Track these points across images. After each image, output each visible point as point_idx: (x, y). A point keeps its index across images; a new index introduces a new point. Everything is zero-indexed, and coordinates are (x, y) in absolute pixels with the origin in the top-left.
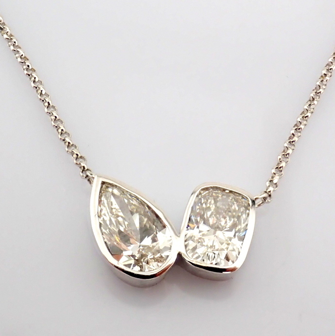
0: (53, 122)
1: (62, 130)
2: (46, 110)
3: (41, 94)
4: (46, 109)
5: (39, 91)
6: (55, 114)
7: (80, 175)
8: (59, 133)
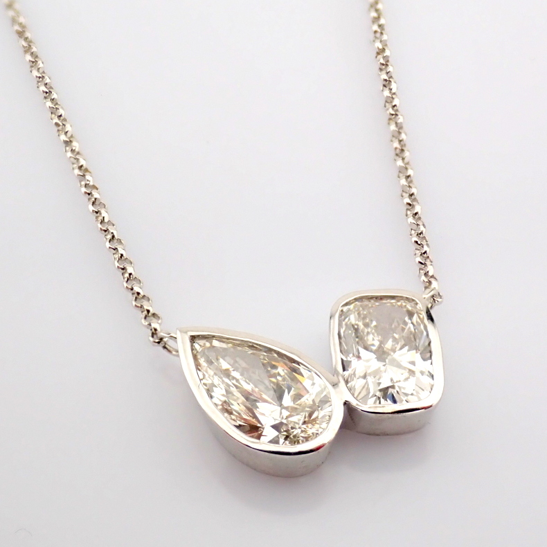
0: (116, 262)
1: (130, 274)
2: (108, 245)
3: (102, 222)
4: (108, 243)
5: (100, 218)
6: (121, 251)
7: (149, 340)
8: (124, 278)
